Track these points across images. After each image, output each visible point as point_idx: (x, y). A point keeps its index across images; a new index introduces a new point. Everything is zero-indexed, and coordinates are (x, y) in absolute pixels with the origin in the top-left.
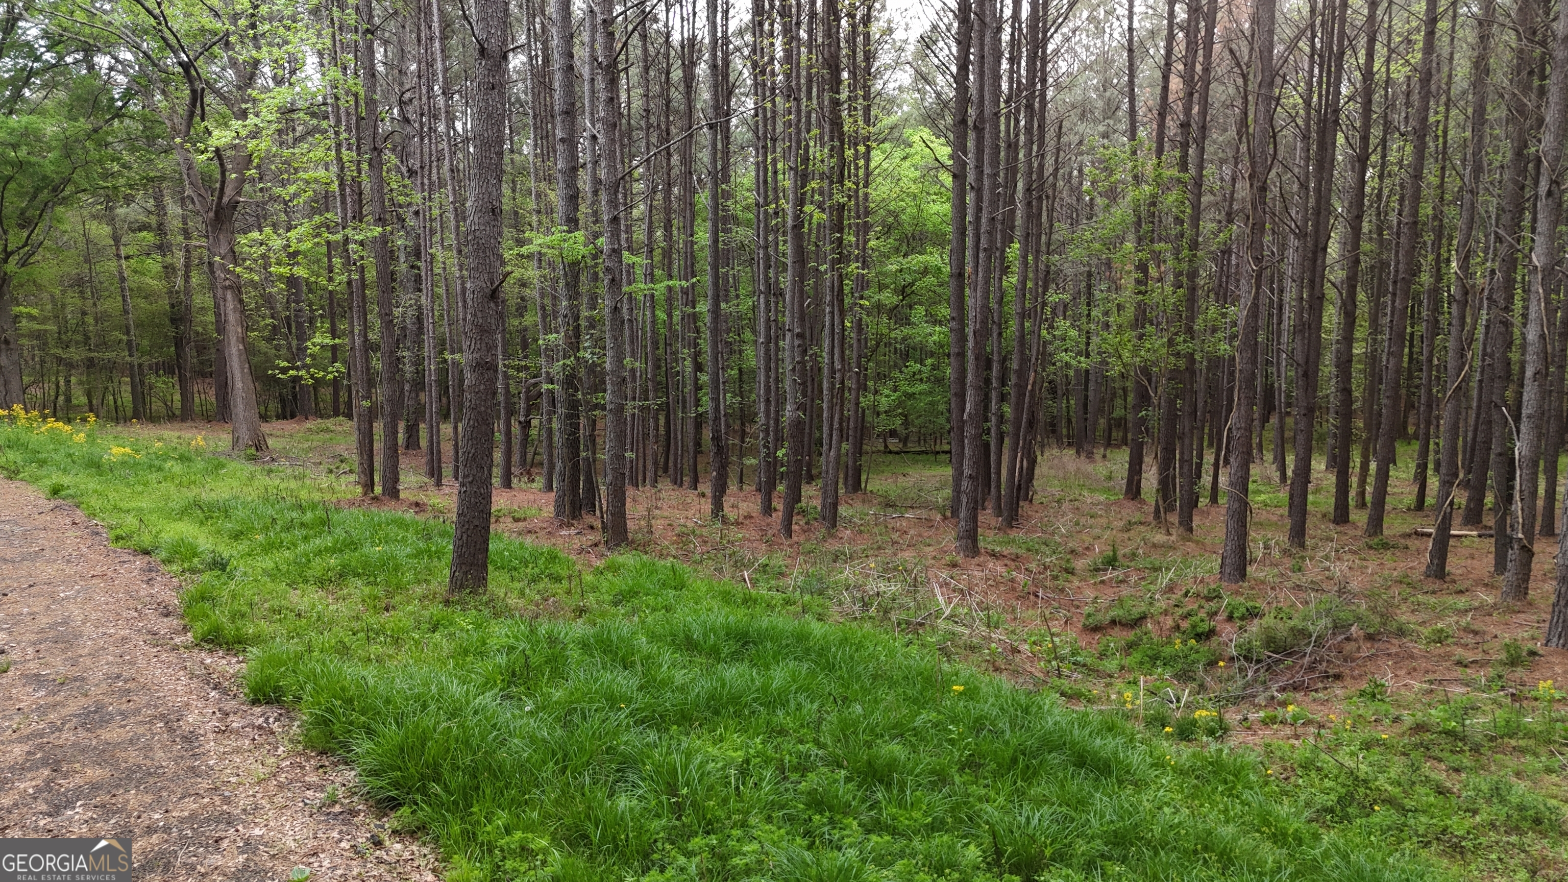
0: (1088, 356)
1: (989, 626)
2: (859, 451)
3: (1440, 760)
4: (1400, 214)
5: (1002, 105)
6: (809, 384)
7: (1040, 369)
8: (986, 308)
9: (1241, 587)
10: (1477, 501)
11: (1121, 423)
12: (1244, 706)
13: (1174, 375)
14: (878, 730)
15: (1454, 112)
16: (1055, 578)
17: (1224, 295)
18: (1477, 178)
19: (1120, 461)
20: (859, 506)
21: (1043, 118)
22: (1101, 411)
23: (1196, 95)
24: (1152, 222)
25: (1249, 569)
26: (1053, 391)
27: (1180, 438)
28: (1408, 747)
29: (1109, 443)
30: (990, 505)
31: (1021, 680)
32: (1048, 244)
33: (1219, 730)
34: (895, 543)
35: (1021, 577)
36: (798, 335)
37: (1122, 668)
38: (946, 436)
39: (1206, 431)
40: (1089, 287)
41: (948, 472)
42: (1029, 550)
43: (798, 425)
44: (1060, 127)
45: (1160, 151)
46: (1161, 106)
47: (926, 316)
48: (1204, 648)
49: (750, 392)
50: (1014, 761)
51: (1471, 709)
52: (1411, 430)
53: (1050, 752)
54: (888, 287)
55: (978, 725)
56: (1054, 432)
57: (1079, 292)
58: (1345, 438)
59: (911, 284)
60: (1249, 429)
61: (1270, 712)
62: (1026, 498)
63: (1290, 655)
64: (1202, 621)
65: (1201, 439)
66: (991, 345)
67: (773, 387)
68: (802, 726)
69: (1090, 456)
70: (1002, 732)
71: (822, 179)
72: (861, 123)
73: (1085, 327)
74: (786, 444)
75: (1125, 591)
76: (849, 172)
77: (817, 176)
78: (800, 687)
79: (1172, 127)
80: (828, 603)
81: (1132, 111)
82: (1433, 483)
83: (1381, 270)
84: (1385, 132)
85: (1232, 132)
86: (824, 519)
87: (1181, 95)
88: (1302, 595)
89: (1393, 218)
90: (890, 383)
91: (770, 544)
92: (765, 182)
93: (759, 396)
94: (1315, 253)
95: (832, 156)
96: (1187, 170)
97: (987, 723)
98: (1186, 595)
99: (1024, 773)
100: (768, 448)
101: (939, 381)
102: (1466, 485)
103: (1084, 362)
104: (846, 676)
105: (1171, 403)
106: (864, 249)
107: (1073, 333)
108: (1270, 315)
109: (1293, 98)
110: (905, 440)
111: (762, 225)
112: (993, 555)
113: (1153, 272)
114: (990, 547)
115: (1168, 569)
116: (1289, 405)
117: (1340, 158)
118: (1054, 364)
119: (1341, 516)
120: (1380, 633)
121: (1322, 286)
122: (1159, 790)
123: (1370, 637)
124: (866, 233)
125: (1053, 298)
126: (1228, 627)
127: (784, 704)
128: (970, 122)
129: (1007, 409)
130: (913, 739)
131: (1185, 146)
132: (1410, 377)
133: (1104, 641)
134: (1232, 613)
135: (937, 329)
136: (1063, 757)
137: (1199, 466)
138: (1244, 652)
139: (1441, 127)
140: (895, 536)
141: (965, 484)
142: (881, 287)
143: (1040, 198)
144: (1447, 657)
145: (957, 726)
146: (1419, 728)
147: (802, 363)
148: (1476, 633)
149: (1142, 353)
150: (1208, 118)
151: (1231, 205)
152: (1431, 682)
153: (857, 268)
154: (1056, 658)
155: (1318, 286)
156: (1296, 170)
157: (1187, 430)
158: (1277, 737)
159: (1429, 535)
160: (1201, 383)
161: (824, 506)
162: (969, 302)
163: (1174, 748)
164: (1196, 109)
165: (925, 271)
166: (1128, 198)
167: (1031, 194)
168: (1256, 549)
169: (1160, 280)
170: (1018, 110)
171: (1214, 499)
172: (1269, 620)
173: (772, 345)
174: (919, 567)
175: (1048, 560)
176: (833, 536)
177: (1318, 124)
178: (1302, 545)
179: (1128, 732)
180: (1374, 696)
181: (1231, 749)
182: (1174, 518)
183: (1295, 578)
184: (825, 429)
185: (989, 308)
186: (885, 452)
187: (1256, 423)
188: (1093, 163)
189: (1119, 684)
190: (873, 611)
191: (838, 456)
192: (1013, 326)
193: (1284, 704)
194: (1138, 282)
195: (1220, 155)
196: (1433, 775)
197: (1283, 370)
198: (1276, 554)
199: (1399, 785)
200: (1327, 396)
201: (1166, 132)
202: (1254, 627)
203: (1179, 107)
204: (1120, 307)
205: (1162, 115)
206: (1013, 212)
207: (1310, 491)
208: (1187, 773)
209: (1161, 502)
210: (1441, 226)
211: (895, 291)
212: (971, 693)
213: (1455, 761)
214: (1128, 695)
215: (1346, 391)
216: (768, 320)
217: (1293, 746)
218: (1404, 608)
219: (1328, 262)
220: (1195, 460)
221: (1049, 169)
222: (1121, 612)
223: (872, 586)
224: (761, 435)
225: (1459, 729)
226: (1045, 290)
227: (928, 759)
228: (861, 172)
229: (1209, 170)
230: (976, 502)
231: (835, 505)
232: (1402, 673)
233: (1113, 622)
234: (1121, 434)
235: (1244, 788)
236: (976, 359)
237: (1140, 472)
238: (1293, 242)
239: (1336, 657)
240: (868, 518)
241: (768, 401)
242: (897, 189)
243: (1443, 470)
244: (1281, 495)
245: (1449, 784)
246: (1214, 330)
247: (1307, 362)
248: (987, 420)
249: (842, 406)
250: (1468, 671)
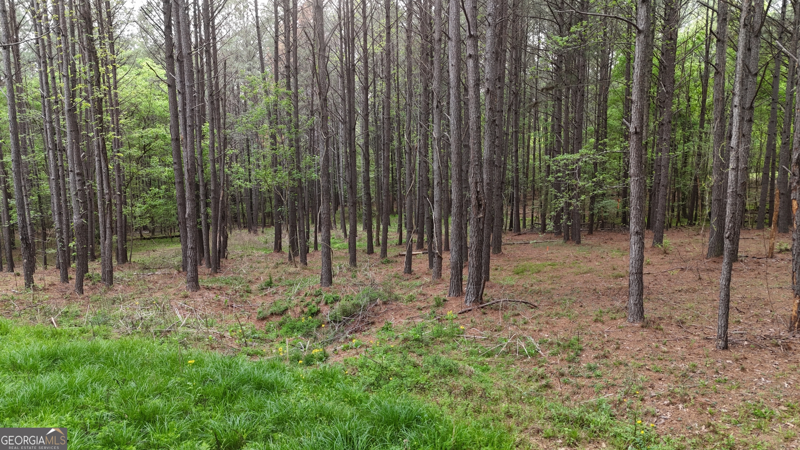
0: (250, 181)
1: (207, 326)
2: (124, 239)
3: (414, 352)
4: (383, 114)
5: (193, 49)
6: (88, 202)
7: (226, 189)
8: (193, 156)
9: (330, 288)
10: (421, 238)
11: (270, 215)
12: (334, 344)
13: (293, 189)
14: (146, 394)
15: (400, 70)
16: (242, 296)
17: (313, 151)
18: (411, 99)
19: (271, 233)
20: (127, 271)
21: (215, 58)
22: (259, 209)
23: (291, 53)
24: (276, 114)
25: (333, 279)
26: (234, 200)
27: (298, 220)
28: (402, 349)
29: (264, 225)
30: (204, 262)
31: (226, 351)
32: (224, 124)
33: (324, 358)
34: (150, 289)
35: (223, 299)
36: (78, 174)
37: (278, 336)
38: (177, 227)
39: (310, 216)
40: (248, 146)
41: (179, 247)
42: (227, 284)
43: (82, 228)
44: (225, 64)
45: (277, 79)
46: (275, 57)
47: (159, 162)
48: (315, 320)
49: (48, 209)
50: (225, 393)
51: (424, 328)
52: (395, 210)
53: (243, 385)
54: (135, 146)
55: (204, 380)
56: (236, 221)
57: (243, 149)
58: (370, 216)
59: (149, 144)
60: (329, 214)
61: (346, 345)
62: (224, 257)
63: (353, 316)
64: (314, 307)
65: (308, 220)
66: (198, 177)
67: (63, 206)
68: (97, 401)
69: (255, 232)
70: (218, 380)
71: (86, 83)
72: (109, 53)
73: (247, 167)
74: (75, 239)
75: (277, 298)
76: (104, 80)
77: (82, 81)
78: (94, 379)
79: (282, 68)
80: (110, 328)
81: (261, 58)
82: (405, 232)
83: (378, 139)
84: (375, 77)
85: (310, 72)
86: (105, 280)
87: (284, 52)
88: (357, 288)
89: (381, 116)
90: (141, 200)
91: (69, 299)
92: (47, 83)
93: (53, 211)
94: (350, 131)
95: (91, 70)
96: (290, 89)
97: (209, 377)
98: (306, 295)
99: (230, 398)
100: (63, 242)
101: (170, 197)
102: (416, 232)
103: (249, 185)
104: (124, 367)
105: (293, 203)
106: (118, 124)
107: (241, 170)
108: (334, 160)
109: (334, 58)
110: (153, 231)
111: (47, 109)
112: (208, 288)
113: (278, 139)
114: (206, 285)
115: (297, 284)
116: (346, 201)
117: (358, 87)
118: (233, 186)
119: (370, 251)
120: (388, 301)
121: (355, 146)
122: (298, 392)
123: (385, 303)
124: (118, 115)
125: (230, 152)
126: (326, 308)
127: (84, 391)
128: (175, 58)
129: (210, 211)
130: (167, 394)
131: (288, 77)
132: (393, 187)
133: (268, 324)
134: (327, 301)
135: (167, 169)
136: (250, 386)
137: (308, 233)
138: (333, 319)
139: (396, 76)
140: (151, 285)
141: (189, 252)
142: (131, 146)
143: (218, 100)
144: (414, 307)
145: (193, 382)
146: (406, 340)
147: (82, 190)
148: (424, 295)
149: (277, 179)
150: (298, 64)
151: (312, 107)
152: (409, 319)
153: (114, 135)
154: (244, 337)
155: (353, 146)
156: (340, 92)
157: (301, 216)
158: (350, 356)
159: (404, 255)
160: (305, 194)
161: (104, 273)
162: (183, 154)
163: (304, 371)
164: (292, 60)
165: (157, 137)
166: (264, 102)
167: (213, 98)
168: (336, 270)
169: (282, 143)
170: (202, 53)
171: (316, 248)
172: (343, 302)
173: (61, 181)
174: (166, 301)
175: (237, 287)
176: (111, 290)
177: (346, 71)
178: (355, 266)
179: (282, 367)
180: (387, 329)
181: (330, 365)
182: (298, 259)
183: (353, 281)
184: (101, 228)
185: (194, 157)
186: (141, 239)
187: (332, 211)
188: (244, 83)
189: (276, 344)
190: (139, 329)
191: (111, 244)
192: (209, 166)
193: (351, 340)
194: (272, 144)
195: (306, 83)
196: (412, 360)
197: (342, 185)
198: (345, 270)
199: (399, 366)
200: (361, 197)
201: (279, 69)
202: (337, 306)
203: (284, 58)
204: (264, 157)
205: (276, 61)
206: (204, 106)
207: (357, 240)
208: (311, 381)
209: (291, 252)
210: (399, 120)
211: (139, 148)
212: (199, 363)
213: (419, 351)
214: (281, 349)
215: (368, 194)
216: (56, 165)
217: (356, 358)
218: (397, 288)
219: (356, 135)
220: (306, 230)
221: (221, 85)
222: (275, 309)
223: (137, 315)
224: (57, 235)
225: (420, 337)
226: (225, 147)
227: (177, 403)
228: (112, 81)
229: (301, 89)
230: (196, 261)
231: (111, 272)
232: (397, 317)
233: (272, 314)
234: (270, 220)
235: (336, 382)
236: (190, 184)
237: (280, 238)
238: (341, 126)
239: (372, 314)
240: (132, 277)
241: (60, 214)
242: (135, 91)
243: (408, 227)
244: (345, 243)
245: (418, 362)
246: (310, 167)
247: (351, 181)
248: (199, 217)
249: (111, 214)
250: (422, 312)
